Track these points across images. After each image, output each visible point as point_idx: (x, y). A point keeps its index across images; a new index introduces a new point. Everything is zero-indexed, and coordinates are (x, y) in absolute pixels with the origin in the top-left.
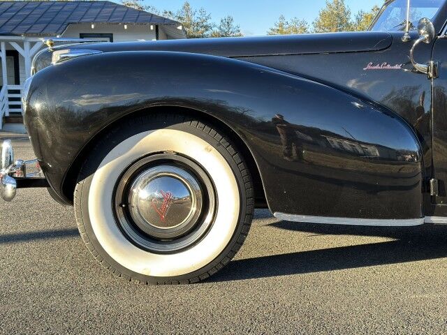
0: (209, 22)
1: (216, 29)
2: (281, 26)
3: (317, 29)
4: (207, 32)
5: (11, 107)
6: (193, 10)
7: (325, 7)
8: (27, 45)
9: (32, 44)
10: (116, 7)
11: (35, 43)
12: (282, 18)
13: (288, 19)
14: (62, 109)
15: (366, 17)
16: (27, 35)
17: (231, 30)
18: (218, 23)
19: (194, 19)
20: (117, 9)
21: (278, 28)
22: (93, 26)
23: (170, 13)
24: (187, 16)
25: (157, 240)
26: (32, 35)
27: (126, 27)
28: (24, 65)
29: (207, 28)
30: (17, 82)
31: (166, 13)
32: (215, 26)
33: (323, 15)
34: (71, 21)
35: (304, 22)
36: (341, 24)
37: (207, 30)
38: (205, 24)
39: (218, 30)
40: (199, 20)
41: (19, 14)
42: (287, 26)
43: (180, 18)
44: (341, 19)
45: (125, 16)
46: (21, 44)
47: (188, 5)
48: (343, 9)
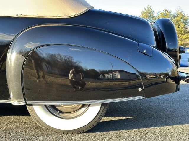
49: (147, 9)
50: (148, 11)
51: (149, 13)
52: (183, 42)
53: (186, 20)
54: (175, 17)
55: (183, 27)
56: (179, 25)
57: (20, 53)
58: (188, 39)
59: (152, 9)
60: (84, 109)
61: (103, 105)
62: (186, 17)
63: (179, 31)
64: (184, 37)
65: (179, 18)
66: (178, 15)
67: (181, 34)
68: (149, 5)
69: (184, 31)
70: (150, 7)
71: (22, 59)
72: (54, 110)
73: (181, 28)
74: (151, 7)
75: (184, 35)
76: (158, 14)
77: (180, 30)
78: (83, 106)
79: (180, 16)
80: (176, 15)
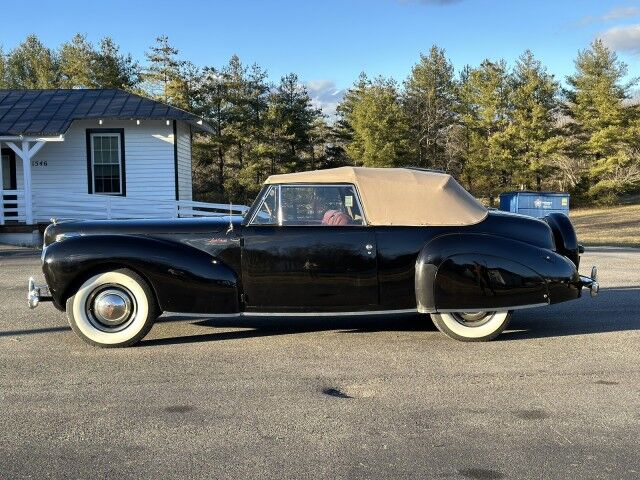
0: (265, 81)
1: (275, 91)
2: (362, 85)
3: (410, 90)
4: (263, 95)
5: (7, 214)
6: (244, 67)
7: (419, 61)
8: (25, 146)
9: (32, 144)
10: (128, 98)
11: (36, 142)
12: (363, 75)
13: (370, 77)
14: (63, 263)
15: (474, 75)
16: (25, 134)
17: (295, 92)
18: (278, 83)
19: (245, 77)
20: (131, 100)
21: (358, 89)
22: (101, 122)
23: (213, 69)
24: (236, 73)
25: (108, 327)
26: (32, 134)
27: (138, 122)
28: (22, 170)
29: (262, 89)
30: (13, 186)
31: (207, 69)
32: (273, 86)
33: (417, 72)
34: (76, 116)
35: (392, 82)
36: (441, 84)
37: (262, 92)
38: (260, 83)
39: (278, 92)
40: (251, 79)
41: (16, 107)
42: (370, 86)
43: (226, 76)
44: (441, 76)
45: (138, 108)
46: (19, 144)
47: (237, 59)
48: (444, 64)
49: (431, 60)
50: (433, 67)
51: (437, 72)
52: (542, 162)
53: (551, 96)
54: (516, 85)
55: (540, 115)
56: (530, 110)
57: (435, 262)
58: (556, 155)
59: (447, 61)
60: (489, 317)
61: (510, 312)
62: (549, 85)
63: (528, 128)
64: (545, 149)
65: (528, 88)
66: (525, 78)
67: (536, 138)
68: (434, 49)
69: (546, 129)
70: (439, 53)
71: (434, 268)
72: (459, 318)
73: (534, 119)
74: (442, 53)
75: (545, 140)
76: (463, 76)
77: (532, 126)
78: (488, 314)
79: (533, 83)
80: (519, 79)
